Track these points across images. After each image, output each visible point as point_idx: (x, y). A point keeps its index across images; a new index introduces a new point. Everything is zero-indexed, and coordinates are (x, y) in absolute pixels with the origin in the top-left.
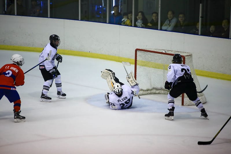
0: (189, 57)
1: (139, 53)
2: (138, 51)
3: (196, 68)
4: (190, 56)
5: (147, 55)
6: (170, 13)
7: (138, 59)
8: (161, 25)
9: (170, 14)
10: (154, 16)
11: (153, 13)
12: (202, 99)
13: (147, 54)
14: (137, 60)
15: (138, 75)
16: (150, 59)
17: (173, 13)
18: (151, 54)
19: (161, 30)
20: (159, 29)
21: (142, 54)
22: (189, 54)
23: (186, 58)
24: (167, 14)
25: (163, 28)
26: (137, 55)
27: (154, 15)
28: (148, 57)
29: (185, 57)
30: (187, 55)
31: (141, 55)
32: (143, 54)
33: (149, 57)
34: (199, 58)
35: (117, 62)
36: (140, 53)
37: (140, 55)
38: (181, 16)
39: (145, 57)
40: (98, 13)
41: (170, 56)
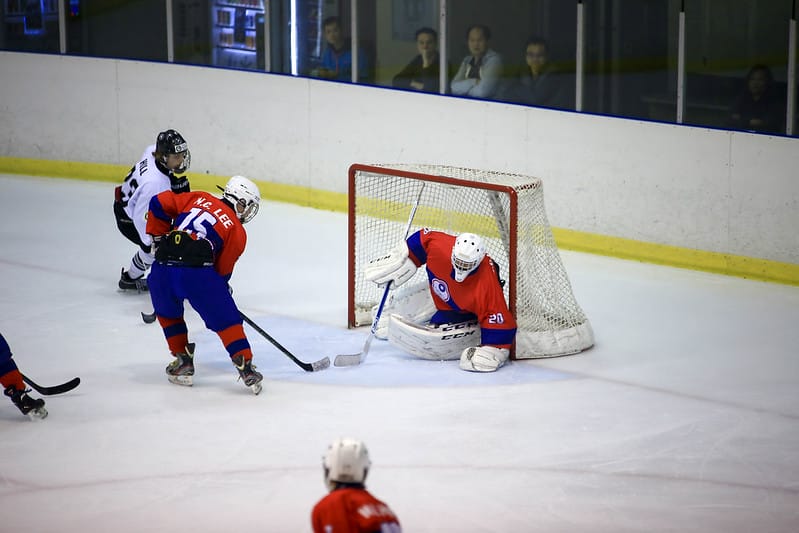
0: (531, 191)
1: (361, 179)
2: (358, 172)
3: (570, 225)
4: (536, 186)
5: (389, 186)
6: (475, 34)
7: (358, 201)
9: (475, 38)
10: (422, 43)
11: (418, 33)
12: (579, 334)
13: (390, 181)
14: (357, 203)
15: (361, 257)
16: (401, 201)
17: (487, 34)
18: (403, 181)
19: (449, 94)
20: (442, 91)
21: (372, 183)
22: (529, 182)
23: (521, 194)
24: (467, 36)
25: (456, 87)
26: (357, 188)
27: (424, 37)
28: (393, 194)
29: (515, 194)
30: (523, 184)
31: (371, 188)
32: (376, 181)
33: (397, 193)
34: (579, 189)
35: (303, 205)
36: (368, 179)
37: (367, 184)
38: (534, 49)
39: (384, 193)
40: (240, 37)
41: (469, 189)
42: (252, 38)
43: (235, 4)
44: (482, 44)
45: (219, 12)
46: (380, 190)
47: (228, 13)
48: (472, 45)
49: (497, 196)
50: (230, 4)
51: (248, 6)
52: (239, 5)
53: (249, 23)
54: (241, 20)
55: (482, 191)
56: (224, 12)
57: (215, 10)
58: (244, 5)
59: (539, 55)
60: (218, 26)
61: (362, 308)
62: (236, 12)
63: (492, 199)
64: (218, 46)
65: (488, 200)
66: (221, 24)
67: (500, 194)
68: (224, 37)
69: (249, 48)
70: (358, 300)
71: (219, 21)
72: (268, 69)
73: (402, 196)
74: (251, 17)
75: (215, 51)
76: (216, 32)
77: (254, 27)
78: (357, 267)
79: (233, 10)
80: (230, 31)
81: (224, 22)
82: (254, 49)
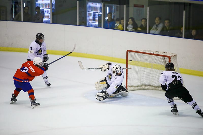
0: (174, 57)
2: (129, 52)
3: (180, 67)
4: (175, 56)
5: (136, 56)
6: (157, 19)
8: (150, 30)
10: (143, 22)
13: (137, 54)
15: (129, 73)
18: (140, 54)
19: (149, 33)
20: (147, 33)
21: (132, 55)
22: (174, 55)
23: (171, 58)
25: (151, 32)
26: (128, 56)
28: (137, 58)
30: (172, 55)
34: (183, 58)
35: (110, 61)
36: (131, 54)
37: (131, 55)
40: (94, 19)
41: (157, 56)
42: (97, 20)
43: (93, 11)
44: (159, 21)
45: (89, 13)
46: (134, 56)
47: (91, 14)
48: (156, 22)
49: (165, 58)
50: (92, 11)
51: (96, 12)
52: (94, 12)
53: (96, 16)
54: (94, 15)
55: (161, 57)
56: (90, 13)
57: (88, 13)
58: (95, 12)
59: (167, 23)
60: (88, 17)
61: (129, 86)
62: (93, 13)
63: (163, 59)
64: (88, 22)
65: (162, 59)
66: (89, 16)
67: (165, 57)
68: (90, 20)
69: (96, 22)
70: (128, 85)
71: (89, 15)
72: (102, 27)
73: (140, 58)
74: (97, 15)
75: (87, 23)
76: (88, 18)
77: (98, 17)
78: (128, 76)
79: (92, 13)
80: (92, 18)
81: (90, 16)
82: (98, 22)
